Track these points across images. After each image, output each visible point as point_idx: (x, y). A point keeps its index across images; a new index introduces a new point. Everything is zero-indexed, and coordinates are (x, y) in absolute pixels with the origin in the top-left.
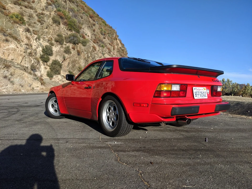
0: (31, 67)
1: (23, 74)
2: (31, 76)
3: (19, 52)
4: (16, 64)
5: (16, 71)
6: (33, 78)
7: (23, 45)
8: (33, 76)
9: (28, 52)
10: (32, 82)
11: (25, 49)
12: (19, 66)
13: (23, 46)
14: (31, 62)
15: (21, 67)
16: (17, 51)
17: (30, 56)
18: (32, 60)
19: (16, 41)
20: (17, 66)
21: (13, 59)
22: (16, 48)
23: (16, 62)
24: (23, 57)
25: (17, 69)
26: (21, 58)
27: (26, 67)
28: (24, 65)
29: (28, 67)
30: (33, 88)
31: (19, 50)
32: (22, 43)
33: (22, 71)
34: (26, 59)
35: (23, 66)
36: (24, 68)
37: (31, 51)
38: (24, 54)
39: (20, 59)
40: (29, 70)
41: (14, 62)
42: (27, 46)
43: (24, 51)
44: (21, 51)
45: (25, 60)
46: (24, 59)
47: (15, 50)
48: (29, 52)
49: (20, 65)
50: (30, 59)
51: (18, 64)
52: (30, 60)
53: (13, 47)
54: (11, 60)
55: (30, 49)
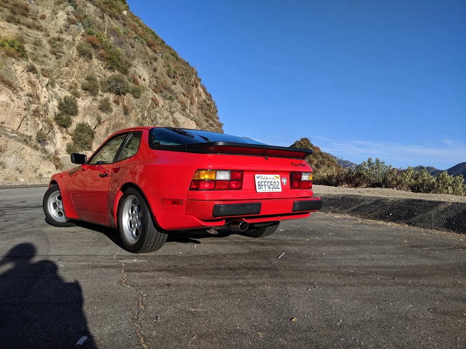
0: (37, 136)
1: (23, 149)
2: (36, 152)
3: (16, 108)
4: (10, 132)
5: (9, 143)
6: (41, 157)
7: (22, 95)
8: (40, 152)
9: (33, 108)
10: (39, 163)
11: (26, 104)
12: (14, 135)
13: (23, 98)
14: (38, 127)
15: (19, 136)
16: (12, 107)
17: (36, 116)
18: (38, 124)
19: (11, 89)
20: (12, 135)
21: (3, 121)
22: (9, 102)
23: (8, 126)
24: (22, 118)
25: (12, 140)
26: (18, 120)
27: (27, 136)
28: (24, 133)
29: (31, 136)
30: (41, 175)
31: (15, 106)
32: (22, 93)
33: (20, 144)
34: (28, 122)
35: (23, 135)
36: (24, 138)
37: (38, 107)
38: (24, 113)
39: (17, 122)
40: (34, 143)
41: (5, 127)
42: (31, 99)
43: (24, 107)
44: (18, 107)
45: (27, 124)
46: (24, 122)
47: (8, 105)
48: (34, 108)
49: (17, 133)
50: (36, 121)
51: (13, 132)
52: (35, 123)
53: (5, 100)
54: (0, 124)
55: (35, 104)
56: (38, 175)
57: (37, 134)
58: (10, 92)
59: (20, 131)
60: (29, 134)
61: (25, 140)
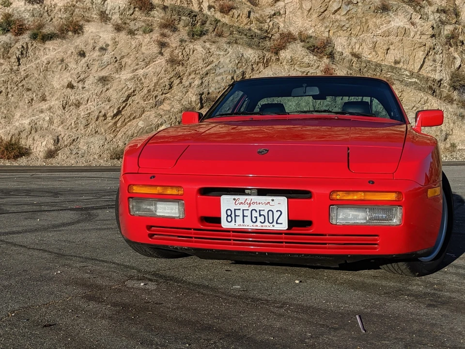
0: (451, 80)
1: (426, 102)
2: (449, 107)
3: (418, 36)
4: (407, 75)
5: (405, 94)
6: (455, 114)
7: (430, 13)
8: (455, 106)
9: (446, 32)
10: (452, 125)
11: (435, 26)
12: (414, 80)
13: (431, 17)
14: (453, 62)
15: (421, 81)
16: (412, 34)
17: (450, 45)
18: (455, 58)
19: (411, 6)
20: (410, 80)
21: (398, 59)
22: (407, 27)
23: (405, 67)
24: (426, 52)
25: (409, 89)
26: (421, 54)
27: (434, 80)
28: (429, 75)
29: (441, 80)
30: (453, 146)
31: (416, 32)
32: (429, 10)
33: (422, 94)
34: (437, 57)
35: (427, 79)
36: (429, 84)
37: (455, 29)
38: (430, 42)
39: (419, 58)
40: (445, 90)
41: (400, 69)
42: (443, 17)
43: (431, 32)
44: (422, 34)
45: (434, 61)
46: (430, 57)
47: (406, 32)
48: (449, 32)
49: (418, 77)
50: (449, 54)
51: (412, 74)
52: (448, 58)
53: (401, 24)
54: (393, 64)
55: (451, 24)
56: (448, 146)
57: (452, 76)
58: (410, 10)
59: (423, 72)
60: (437, 77)
61: (430, 88)
